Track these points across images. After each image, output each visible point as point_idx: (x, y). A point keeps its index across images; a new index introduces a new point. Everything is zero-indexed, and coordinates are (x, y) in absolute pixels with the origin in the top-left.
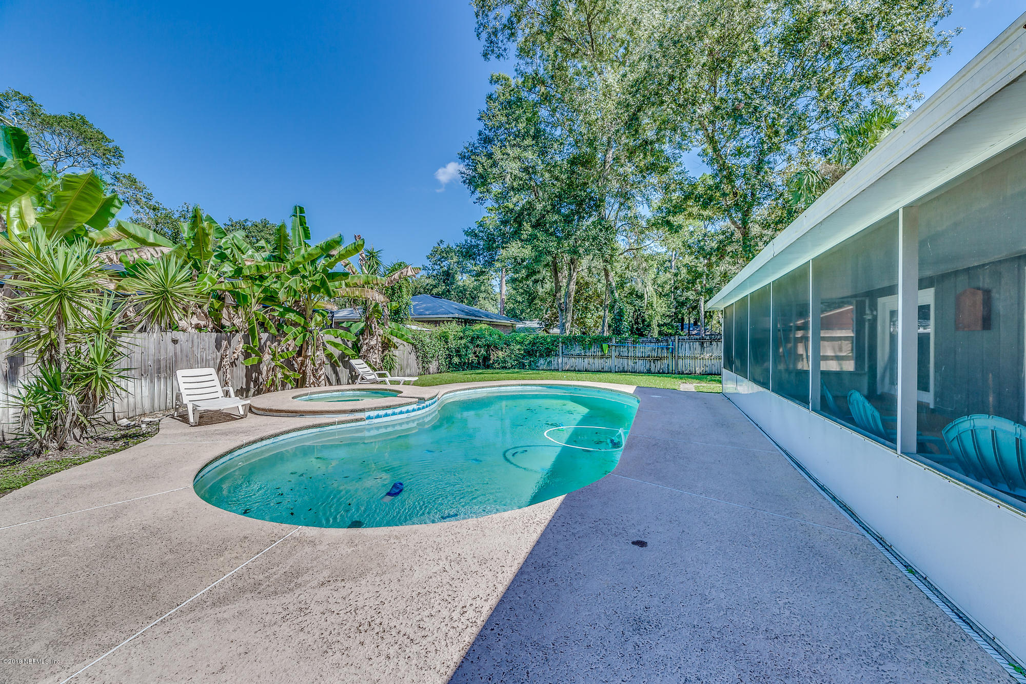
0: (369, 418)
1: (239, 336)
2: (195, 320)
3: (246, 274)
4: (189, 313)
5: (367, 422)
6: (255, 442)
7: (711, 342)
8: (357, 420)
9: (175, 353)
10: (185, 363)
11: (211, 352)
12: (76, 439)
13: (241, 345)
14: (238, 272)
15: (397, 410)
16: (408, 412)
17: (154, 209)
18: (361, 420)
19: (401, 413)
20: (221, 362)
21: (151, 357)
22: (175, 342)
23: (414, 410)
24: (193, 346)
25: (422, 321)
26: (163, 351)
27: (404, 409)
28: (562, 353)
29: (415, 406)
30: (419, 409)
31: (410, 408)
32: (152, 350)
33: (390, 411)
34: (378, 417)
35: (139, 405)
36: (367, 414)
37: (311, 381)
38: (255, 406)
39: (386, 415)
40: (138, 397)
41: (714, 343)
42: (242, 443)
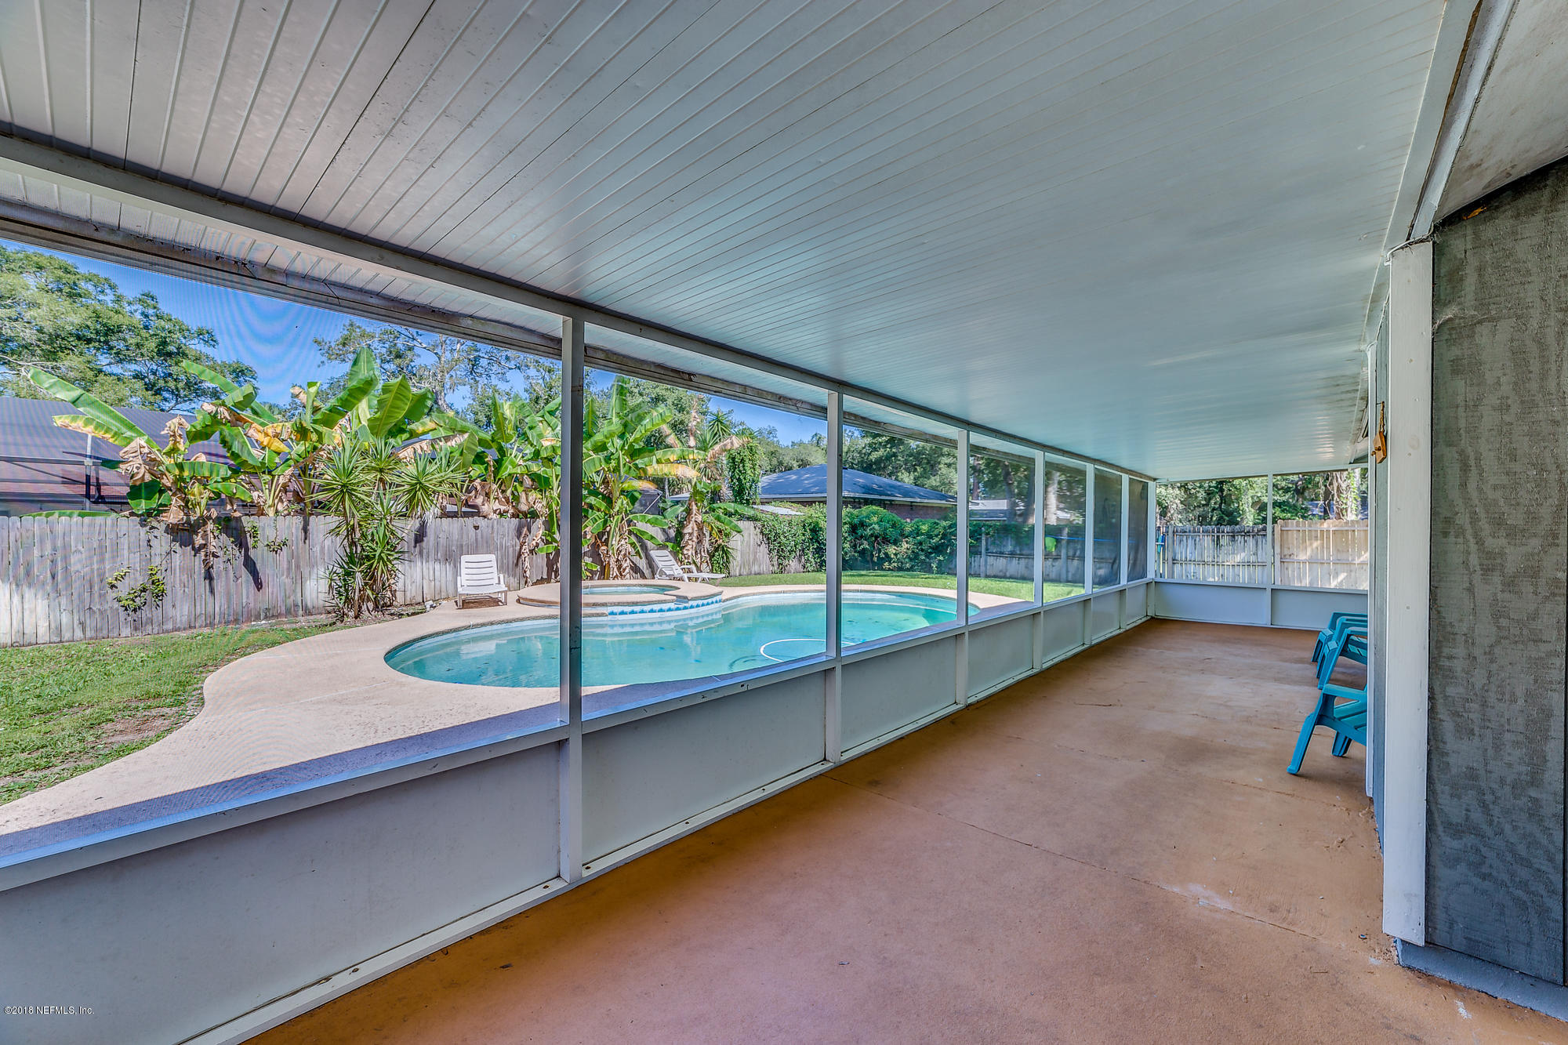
0: (612, 613)
1: (540, 522)
2: (496, 505)
3: (542, 456)
4: (492, 498)
5: (610, 617)
6: (483, 625)
7: (1233, 536)
8: (598, 615)
9: (476, 539)
10: (485, 549)
11: (510, 538)
12: (369, 610)
13: (541, 532)
14: (537, 454)
15: (647, 608)
16: (661, 610)
17: (549, 372)
18: (602, 615)
19: (652, 611)
20: (521, 548)
21: (455, 543)
22: (476, 528)
23: (670, 610)
24: (492, 533)
25: (798, 502)
26: (465, 536)
27: (656, 607)
28: (987, 549)
29: (672, 606)
30: (678, 609)
31: (665, 606)
32: (456, 537)
33: (637, 608)
34: (622, 613)
35: (444, 589)
36: (610, 609)
37: (615, 574)
38: (524, 596)
39: (633, 612)
40: (443, 581)
41: (1239, 538)
42: (468, 624)
